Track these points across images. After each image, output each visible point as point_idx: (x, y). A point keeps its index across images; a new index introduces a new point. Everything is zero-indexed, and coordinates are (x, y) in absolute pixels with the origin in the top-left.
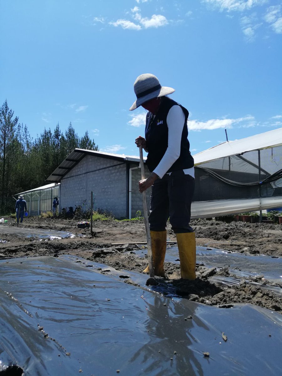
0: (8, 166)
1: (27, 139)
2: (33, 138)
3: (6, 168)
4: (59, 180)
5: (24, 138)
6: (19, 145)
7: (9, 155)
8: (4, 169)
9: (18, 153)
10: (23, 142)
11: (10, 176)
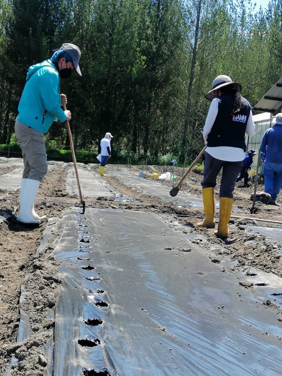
0: (201, 65)
1: (243, 6)
2: (255, 5)
3: (197, 68)
4: (278, 108)
5: (237, 4)
6: (227, 20)
7: (205, 42)
8: (192, 73)
9: (223, 37)
10: (235, 15)
11: (202, 86)
